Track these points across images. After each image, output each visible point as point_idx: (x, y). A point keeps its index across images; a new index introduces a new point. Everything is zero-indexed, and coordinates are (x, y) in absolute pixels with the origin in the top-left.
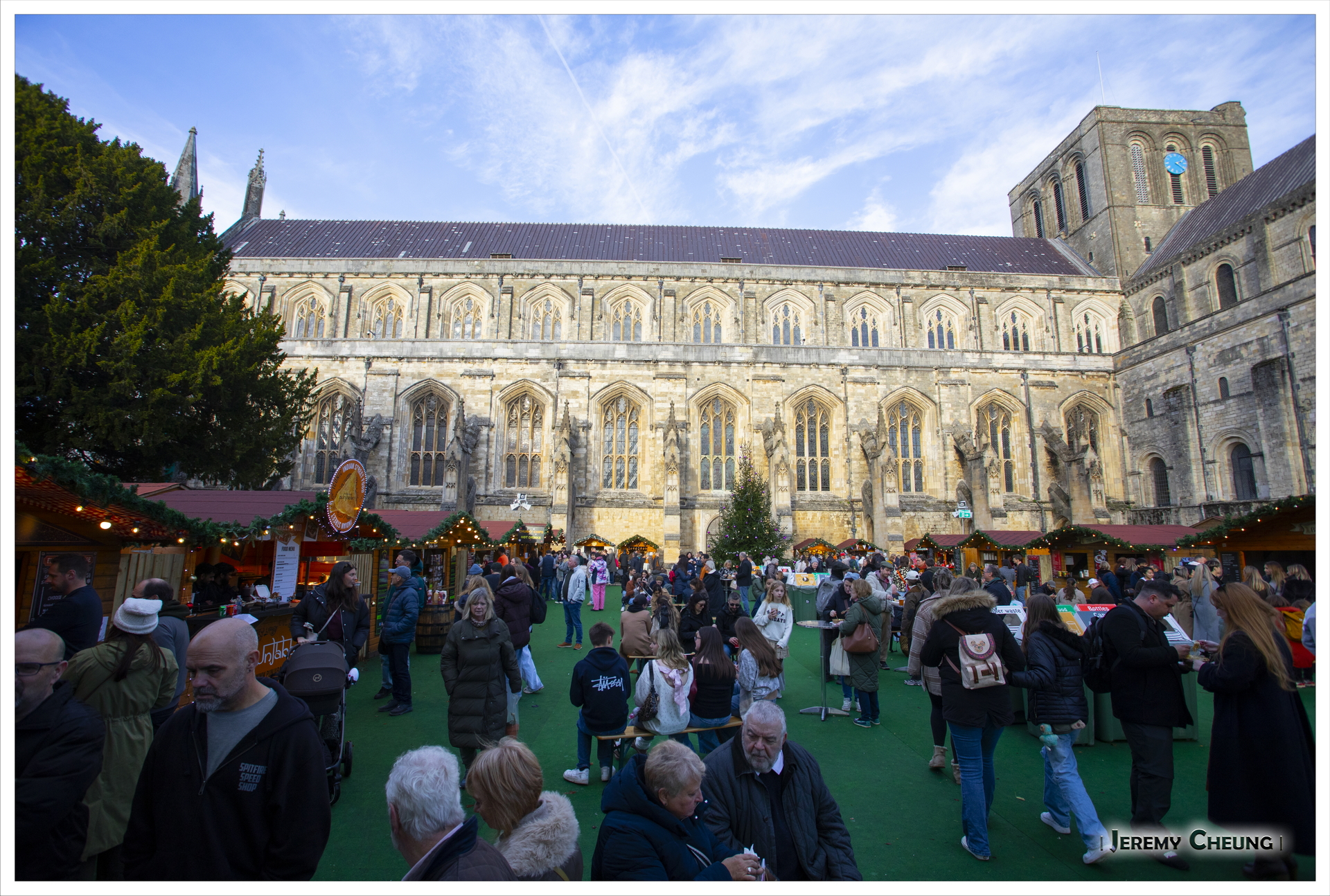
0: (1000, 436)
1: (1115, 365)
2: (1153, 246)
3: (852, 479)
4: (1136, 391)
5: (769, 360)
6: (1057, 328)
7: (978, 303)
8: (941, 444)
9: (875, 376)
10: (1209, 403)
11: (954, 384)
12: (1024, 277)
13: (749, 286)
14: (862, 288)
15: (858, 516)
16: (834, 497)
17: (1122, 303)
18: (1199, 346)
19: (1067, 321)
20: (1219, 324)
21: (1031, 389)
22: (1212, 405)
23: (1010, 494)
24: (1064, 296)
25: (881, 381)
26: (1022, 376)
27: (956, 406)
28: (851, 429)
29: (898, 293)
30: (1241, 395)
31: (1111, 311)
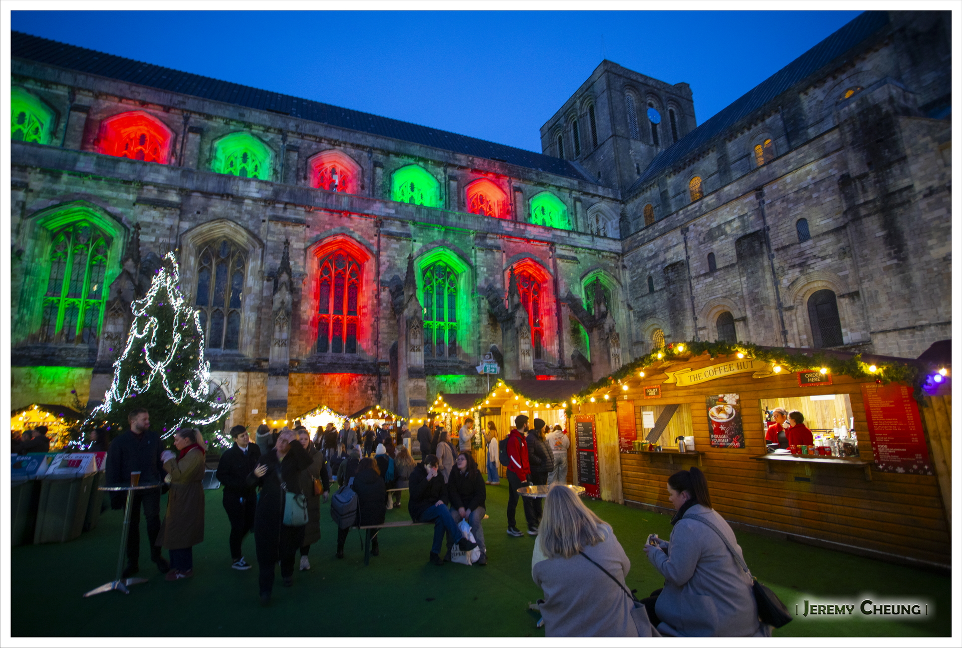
0: (531, 304)
1: (623, 250)
2: (642, 171)
3: (380, 339)
4: (640, 270)
5: (292, 201)
6: (576, 222)
7: (515, 191)
8: (476, 307)
9: (412, 233)
10: (700, 276)
11: (490, 249)
12: (551, 176)
13: (292, 139)
14: (411, 161)
15: (384, 381)
16: (360, 360)
17: (623, 210)
18: (691, 227)
19: (584, 218)
20: (708, 206)
21: (559, 261)
22: (702, 278)
23: (539, 361)
24: (582, 197)
25: (417, 239)
26: (551, 249)
27: (491, 270)
28: (381, 284)
29: (445, 172)
30: (727, 267)
31: (614, 215)
